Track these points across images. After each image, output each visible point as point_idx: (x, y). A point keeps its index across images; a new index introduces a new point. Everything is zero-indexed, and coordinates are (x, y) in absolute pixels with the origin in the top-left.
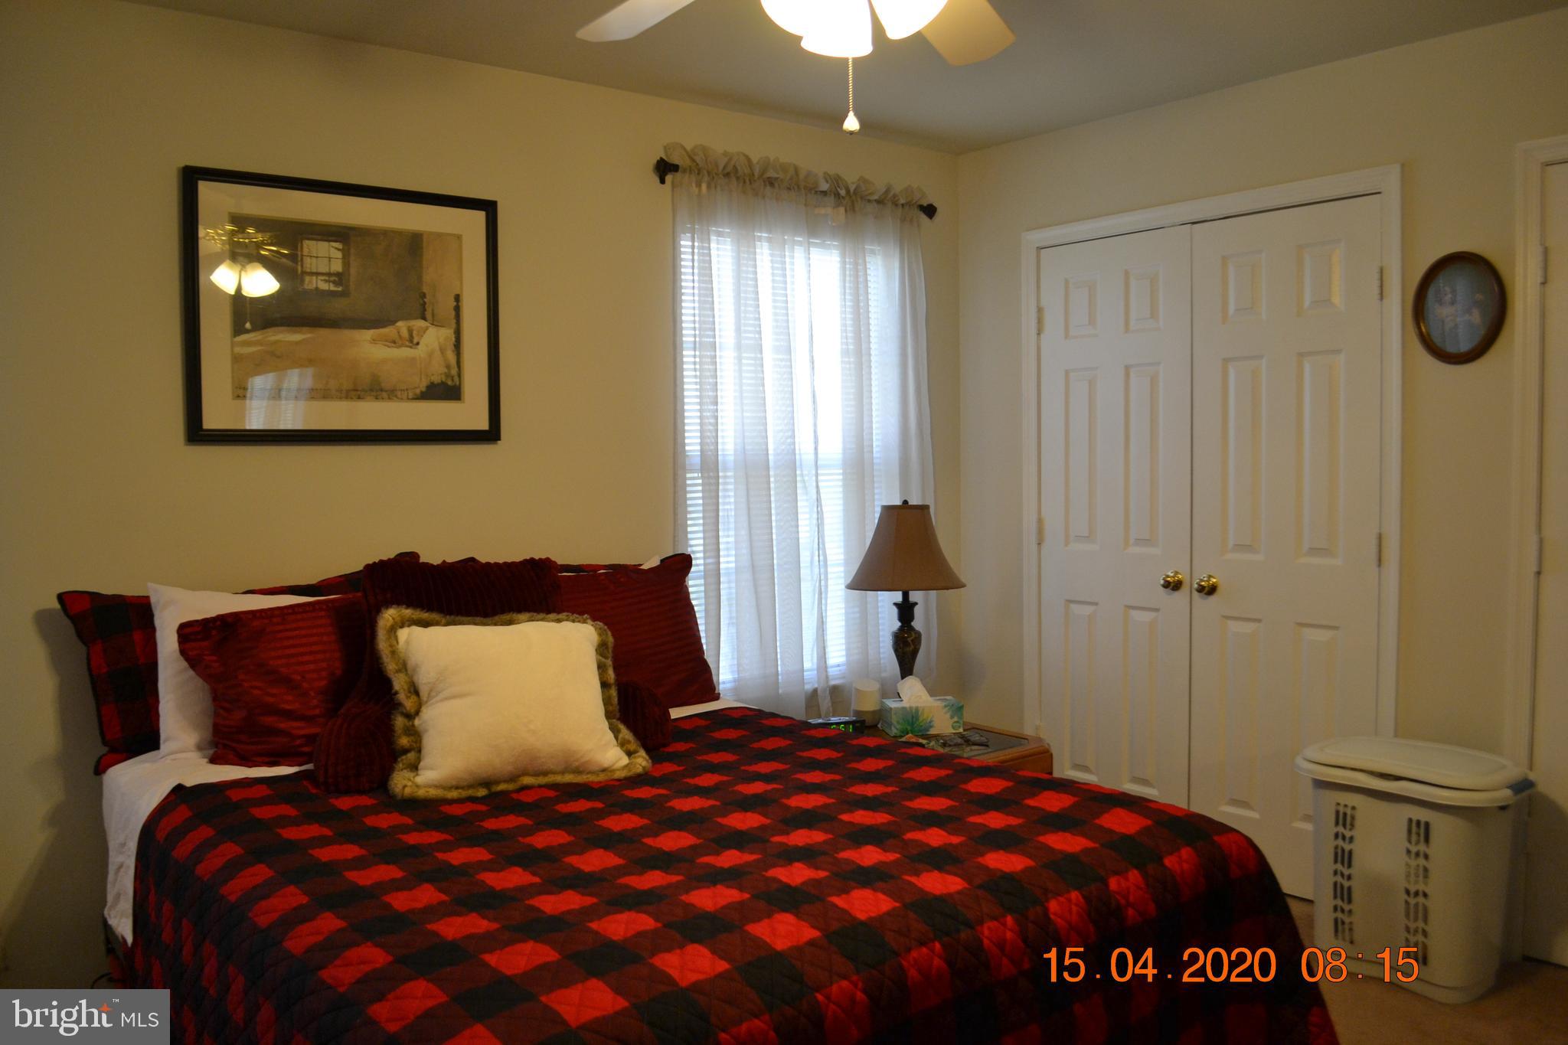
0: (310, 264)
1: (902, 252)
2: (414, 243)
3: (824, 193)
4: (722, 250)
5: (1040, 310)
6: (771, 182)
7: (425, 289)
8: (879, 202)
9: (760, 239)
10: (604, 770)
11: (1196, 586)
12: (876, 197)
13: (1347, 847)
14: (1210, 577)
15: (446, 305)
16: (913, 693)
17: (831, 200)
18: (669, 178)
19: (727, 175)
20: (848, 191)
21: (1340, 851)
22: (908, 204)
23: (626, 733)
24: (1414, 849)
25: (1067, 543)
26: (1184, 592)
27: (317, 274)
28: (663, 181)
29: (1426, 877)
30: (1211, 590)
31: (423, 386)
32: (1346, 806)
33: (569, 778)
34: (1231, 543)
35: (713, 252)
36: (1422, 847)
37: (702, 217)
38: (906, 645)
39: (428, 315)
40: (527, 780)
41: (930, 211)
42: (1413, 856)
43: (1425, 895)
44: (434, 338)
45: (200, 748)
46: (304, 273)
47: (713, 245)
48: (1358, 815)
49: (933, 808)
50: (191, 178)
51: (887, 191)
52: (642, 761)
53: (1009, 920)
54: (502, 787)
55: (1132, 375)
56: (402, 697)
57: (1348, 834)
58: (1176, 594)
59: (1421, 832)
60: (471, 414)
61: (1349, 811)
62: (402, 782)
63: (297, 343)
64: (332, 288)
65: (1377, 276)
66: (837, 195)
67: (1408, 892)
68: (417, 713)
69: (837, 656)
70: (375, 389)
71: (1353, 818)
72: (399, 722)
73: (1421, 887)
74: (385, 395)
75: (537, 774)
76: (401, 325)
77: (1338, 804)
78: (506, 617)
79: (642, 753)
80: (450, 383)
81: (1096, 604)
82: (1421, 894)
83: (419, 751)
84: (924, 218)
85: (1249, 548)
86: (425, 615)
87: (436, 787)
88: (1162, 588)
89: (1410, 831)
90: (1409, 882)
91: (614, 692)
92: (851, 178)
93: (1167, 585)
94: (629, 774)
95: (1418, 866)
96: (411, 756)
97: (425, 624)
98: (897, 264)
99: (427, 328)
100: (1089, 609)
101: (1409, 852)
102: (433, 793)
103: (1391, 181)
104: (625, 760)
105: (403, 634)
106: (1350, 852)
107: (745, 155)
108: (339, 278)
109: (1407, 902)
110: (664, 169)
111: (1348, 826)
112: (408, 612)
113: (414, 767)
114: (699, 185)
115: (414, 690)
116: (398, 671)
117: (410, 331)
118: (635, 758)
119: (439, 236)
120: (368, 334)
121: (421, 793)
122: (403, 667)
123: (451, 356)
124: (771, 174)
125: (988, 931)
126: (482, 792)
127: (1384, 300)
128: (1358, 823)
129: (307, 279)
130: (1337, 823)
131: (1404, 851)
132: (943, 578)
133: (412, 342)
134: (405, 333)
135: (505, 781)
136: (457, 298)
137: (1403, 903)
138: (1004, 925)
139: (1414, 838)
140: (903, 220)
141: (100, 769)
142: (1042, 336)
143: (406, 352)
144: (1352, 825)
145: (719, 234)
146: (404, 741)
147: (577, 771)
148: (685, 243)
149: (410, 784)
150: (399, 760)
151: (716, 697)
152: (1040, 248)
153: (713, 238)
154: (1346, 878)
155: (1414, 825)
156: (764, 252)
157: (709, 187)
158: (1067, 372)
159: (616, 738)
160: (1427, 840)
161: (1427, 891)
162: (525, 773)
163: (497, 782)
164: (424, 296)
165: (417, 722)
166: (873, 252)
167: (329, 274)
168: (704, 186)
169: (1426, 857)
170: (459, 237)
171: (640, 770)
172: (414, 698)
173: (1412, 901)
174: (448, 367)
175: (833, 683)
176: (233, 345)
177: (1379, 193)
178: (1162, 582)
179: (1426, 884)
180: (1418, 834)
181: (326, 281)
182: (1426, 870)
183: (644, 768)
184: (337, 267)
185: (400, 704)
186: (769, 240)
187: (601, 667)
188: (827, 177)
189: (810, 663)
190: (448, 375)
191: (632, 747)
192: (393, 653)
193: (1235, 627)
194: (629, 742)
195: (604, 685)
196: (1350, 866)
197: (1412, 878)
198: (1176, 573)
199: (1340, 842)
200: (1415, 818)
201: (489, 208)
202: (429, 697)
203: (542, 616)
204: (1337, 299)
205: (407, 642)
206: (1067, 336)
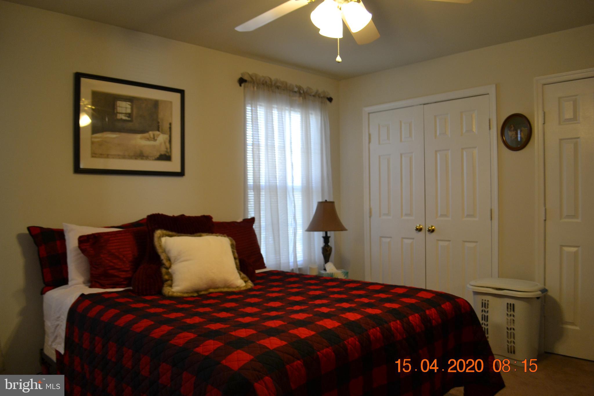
0: (119, 110)
1: (321, 114)
2: (156, 104)
3: (295, 92)
4: (261, 111)
5: (370, 135)
6: (278, 87)
7: (159, 120)
8: (314, 96)
9: (274, 108)
10: (238, 287)
11: (427, 229)
12: (313, 94)
13: (486, 315)
14: (432, 226)
15: (166, 126)
16: (331, 268)
17: (298, 95)
18: (243, 85)
19: (263, 84)
20: (304, 91)
21: (484, 316)
22: (324, 97)
23: (243, 275)
24: (509, 314)
25: (380, 216)
26: (423, 232)
27: (122, 113)
28: (240, 85)
29: (514, 323)
30: (433, 231)
31: (158, 155)
32: (485, 300)
33: (226, 290)
34: (439, 215)
35: (258, 112)
36: (512, 313)
37: (255, 99)
38: (327, 252)
39: (160, 129)
40: (211, 290)
41: (330, 100)
42: (509, 316)
43: (514, 329)
44: (162, 138)
45: (84, 283)
46: (117, 113)
47: (258, 109)
48: (489, 303)
49: (360, 293)
50: (78, 77)
51: (317, 92)
52: (250, 284)
53: (398, 321)
54: (203, 293)
55: (403, 158)
56: (164, 261)
57: (486, 310)
58: (420, 233)
59: (511, 307)
60: (174, 166)
61: (486, 302)
62: (167, 290)
63: (114, 138)
64: (127, 118)
65: (488, 122)
66: (300, 93)
67: (508, 329)
68: (170, 267)
69: (300, 257)
70: (141, 156)
71: (488, 304)
72: (164, 270)
73: (512, 326)
74: (144, 158)
75: (215, 288)
76: (151, 133)
77: (483, 300)
78: (198, 234)
79: (250, 281)
80: (167, 154)
81: (391, 237)
82: (512, 329)
83: (172, 280)
84: (328, 102)
85: (445, 216)
86: (170, 233)
87: (180, 292)
88: (415, 230)
89: (508, 308)
90: (508, 325)
91: (238, 261)
92: (304, 86)
93: (417, 229)
94: (246, 288)
95: (511, 319)
96: (169, 282)
97: (171, 236)
98: (319, 118)
99: (159, 134)
100: (388, 240)
101: (507, 314)
102: (179, 294)
103: (492, 90)
104: (244, 284)
105: (164, 239)
106: (487, 316)
107: (269, 78)
108: (130, 115)
109: (507, 332)
110: (242, 81)
111: (486, 307)
112: (165, 232)
113: (171, 286)
114: (254, 87)
115: (169, 260)
116: (163, 252)
117: (154, 135)
118: (248, 283)
119: (165, 102)
120: (139, 136)
121: (175, 294)
122: (164, 251)
123: (168, 145)
124: (278, 84)
125: (392, 324)
126: (196, 295)
127: (491, 130)
128: (489, 306)
129: (118, 115)
130: (482, 307)
131: (506, 314)
132: (339, 227)
133: (154, 139)
134: (152, 136)
135: (204, 291)
136: (170, 124)
137: (506, 332)
138: (397, 323)
139: (509, 310)
140: (322, 102)
141: (43, 292)
142: (370, 144)
143: (152, 143)
144: (488, 307)
145: (260, 105)
146: (166, 277)
147: (228, 287)
148: (249, 108)
149: (170, 291)
150: (165, 283)
151: (265, 267)
152: (369, 113)
153: (258, 107)
154: (486, 325)
155: (509, 305)
156: (275, 112)
157: (257, 88)
158: (379, 157)
159: (240, 276)
160: (514, 311)
161: (514, 328)
162: (210, 288)
163: (201, 291)
164: (158, 123)
165: (170, 270)
166: (312, 114)
167: (126, 114)
168: (255, 88)
169: (514, 316)
170: (171, 102)
171: (249, 287)
172: (169, 262)
173: (509, 332)
174: (167, 149)
175: (299, 267)
176: (92, 138)
177: (488, 94)
178: (415, 229)
179: (514, 325)
180: (511, 309)
181: (125, 116)
182: (514, 320)
183: (251, 286)
184: (129, 111)
185: (164, 264)
186: (277, 108)
187: (233, 252)
188: (297, 86)
189: (291, 259)
190: (167, 152)
191: (247, 279)
192: (160, 246)
193: (441, 243)
194: (245, 278)
195: (235, 258)
196: (487, 321)
197: (509, 324)
198: (420, 225)
199: (484, 313)
200: (509, 303)
201: (182, 92)
202: (175, 261)
203: (211, 234)
204: (474, 130)
205: (165, 242)
206: (379, 143)
